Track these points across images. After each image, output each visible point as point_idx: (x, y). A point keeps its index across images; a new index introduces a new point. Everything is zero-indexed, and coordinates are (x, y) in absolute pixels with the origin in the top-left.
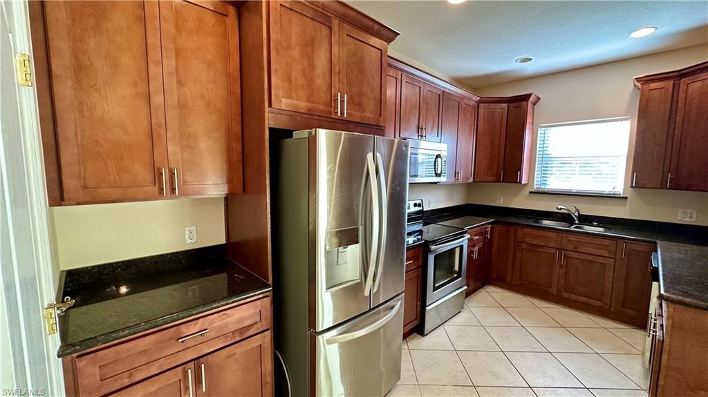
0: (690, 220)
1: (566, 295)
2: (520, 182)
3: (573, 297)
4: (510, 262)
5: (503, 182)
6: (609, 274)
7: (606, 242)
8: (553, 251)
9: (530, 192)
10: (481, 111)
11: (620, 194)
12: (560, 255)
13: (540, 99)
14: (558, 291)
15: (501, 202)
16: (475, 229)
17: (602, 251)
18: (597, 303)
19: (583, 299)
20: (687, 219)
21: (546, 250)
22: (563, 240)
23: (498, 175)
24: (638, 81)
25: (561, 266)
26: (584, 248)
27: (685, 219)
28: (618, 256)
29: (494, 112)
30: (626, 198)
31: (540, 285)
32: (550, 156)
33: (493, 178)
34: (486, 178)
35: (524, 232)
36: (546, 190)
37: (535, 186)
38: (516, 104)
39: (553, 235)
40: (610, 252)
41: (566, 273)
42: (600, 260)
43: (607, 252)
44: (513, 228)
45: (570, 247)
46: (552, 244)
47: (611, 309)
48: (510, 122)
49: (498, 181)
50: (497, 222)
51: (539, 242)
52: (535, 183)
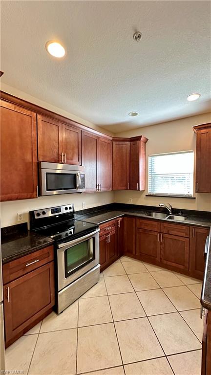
1: (165, 262)
2: (139, 190)
3: (169, 263)
4: (134, 241)
5: (130, 189)
6: (187, 248)
7: (184, 228)
8: (156, 234)
9: (146, 196)
10: (114, 146)
11: (192, 196)
12: (160, 236)
13: (148, 140)
14: (161, 259)
15: (131, 202)
16: (108, 223)
17: (182, 234)
18: (181, 267)
19: (174, 264)
21: (153, 233)
22: (161, 227)
23: (126, 186)
24: (195, 129)
25: (161, 244)
26: (172, 232)
28: (191, 236)
29: (122, 147)
30: (195, 198)
31: (151, 256)
32: (156, 173)
33: (124, 188)
34: (120, 188)
35: (141, 221)
36: (154, 194)
37: (149, 192)
38: (134, 142)
39: (155, 223)
40: (186, 234)
41: (164, 248)
42: (181, 239)
43: (185, 234)
44: (134, 220)
45: (165, 231)
46: (156, 229)
47: (190, 270)
48: (132, 153)
49: (127, 189)
50: (125, 216)
51: (149, 228)
52: (149, 190)
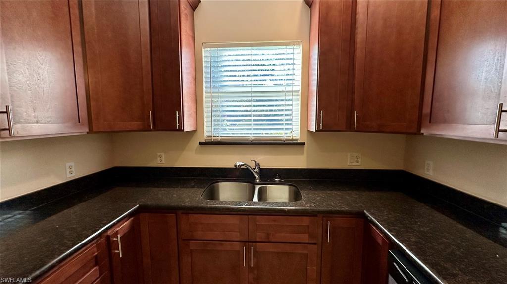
0: (357, 164)
2: (181, 130)
5: (156, 128)
7: (306, 221)
8: (237, 246)
9: (200, 143)
11: (297, 140)
12: (248, 251)
17: (301, 235)
20: (355, 164)
21: (228, 247)
22: (250, 226)
23: (143, 118)
25: (251, 269)
26: (278, 235)
27: (353, 164)
30: (304, 144)
33: (135, 125)
34: (120, 125)
36: (219, 139)
37: (206, 134)
39: (232, 220)
40: (310, 235)
42: (298, 249)
44: (171, 218)
45: (260, 236)
46: (235, 236)
49: (148, 130)
50: (142, 209)
51: (217, 235)
52: (206, 129)
